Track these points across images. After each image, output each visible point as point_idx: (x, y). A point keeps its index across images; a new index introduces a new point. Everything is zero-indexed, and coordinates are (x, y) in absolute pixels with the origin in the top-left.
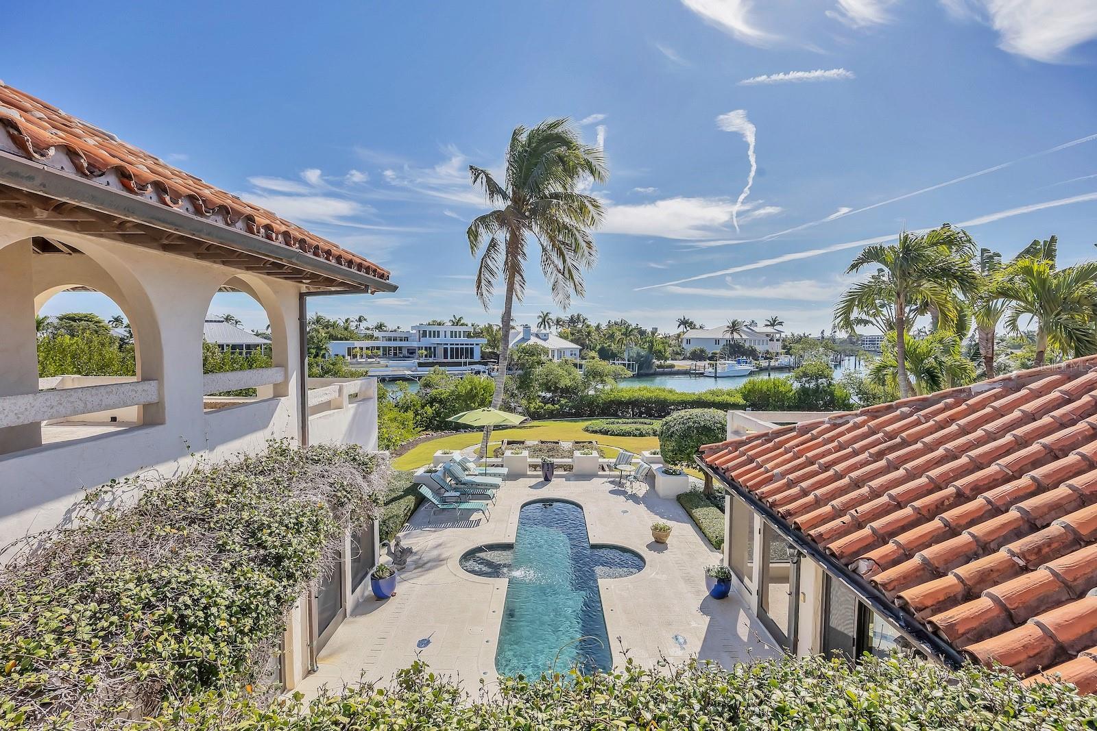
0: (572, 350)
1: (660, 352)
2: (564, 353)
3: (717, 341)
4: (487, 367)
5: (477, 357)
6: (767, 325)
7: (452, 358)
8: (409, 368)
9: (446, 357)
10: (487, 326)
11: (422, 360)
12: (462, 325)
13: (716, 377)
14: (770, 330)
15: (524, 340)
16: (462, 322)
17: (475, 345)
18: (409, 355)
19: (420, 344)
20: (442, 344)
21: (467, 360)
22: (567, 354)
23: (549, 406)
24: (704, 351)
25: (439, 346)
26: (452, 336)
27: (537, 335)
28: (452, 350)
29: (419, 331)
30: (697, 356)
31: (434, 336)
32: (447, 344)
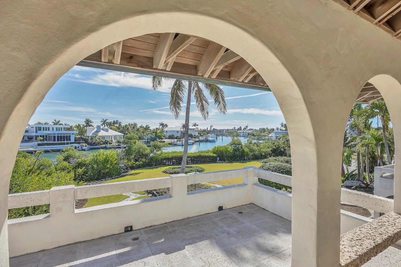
0: (120, 136)
1: (160, 136)
2: (116, 137)
3: (178, 132)
4: (80, 145)
5: (72, 140)
6: (193, 126)
7: (58, 140)
8: (32, 147)
9: (54, 140)
11: (40, 142)
12: (60, 124)
15: (97, 132)
16: (60, 123)
17: (71, 134)
18: (28, 140)
19: (37, 134)
20: (52, 134)
21: (68, 142)
22: (118, 138)
23: (137, 163)
24: (173, 135)
25: (49, 135)
26: (57, 130)
27: (103, 129)
28: (58, 137)
29: (36, 127)
30: (171, 137)
31: (46, 130)
32: (55, 134)
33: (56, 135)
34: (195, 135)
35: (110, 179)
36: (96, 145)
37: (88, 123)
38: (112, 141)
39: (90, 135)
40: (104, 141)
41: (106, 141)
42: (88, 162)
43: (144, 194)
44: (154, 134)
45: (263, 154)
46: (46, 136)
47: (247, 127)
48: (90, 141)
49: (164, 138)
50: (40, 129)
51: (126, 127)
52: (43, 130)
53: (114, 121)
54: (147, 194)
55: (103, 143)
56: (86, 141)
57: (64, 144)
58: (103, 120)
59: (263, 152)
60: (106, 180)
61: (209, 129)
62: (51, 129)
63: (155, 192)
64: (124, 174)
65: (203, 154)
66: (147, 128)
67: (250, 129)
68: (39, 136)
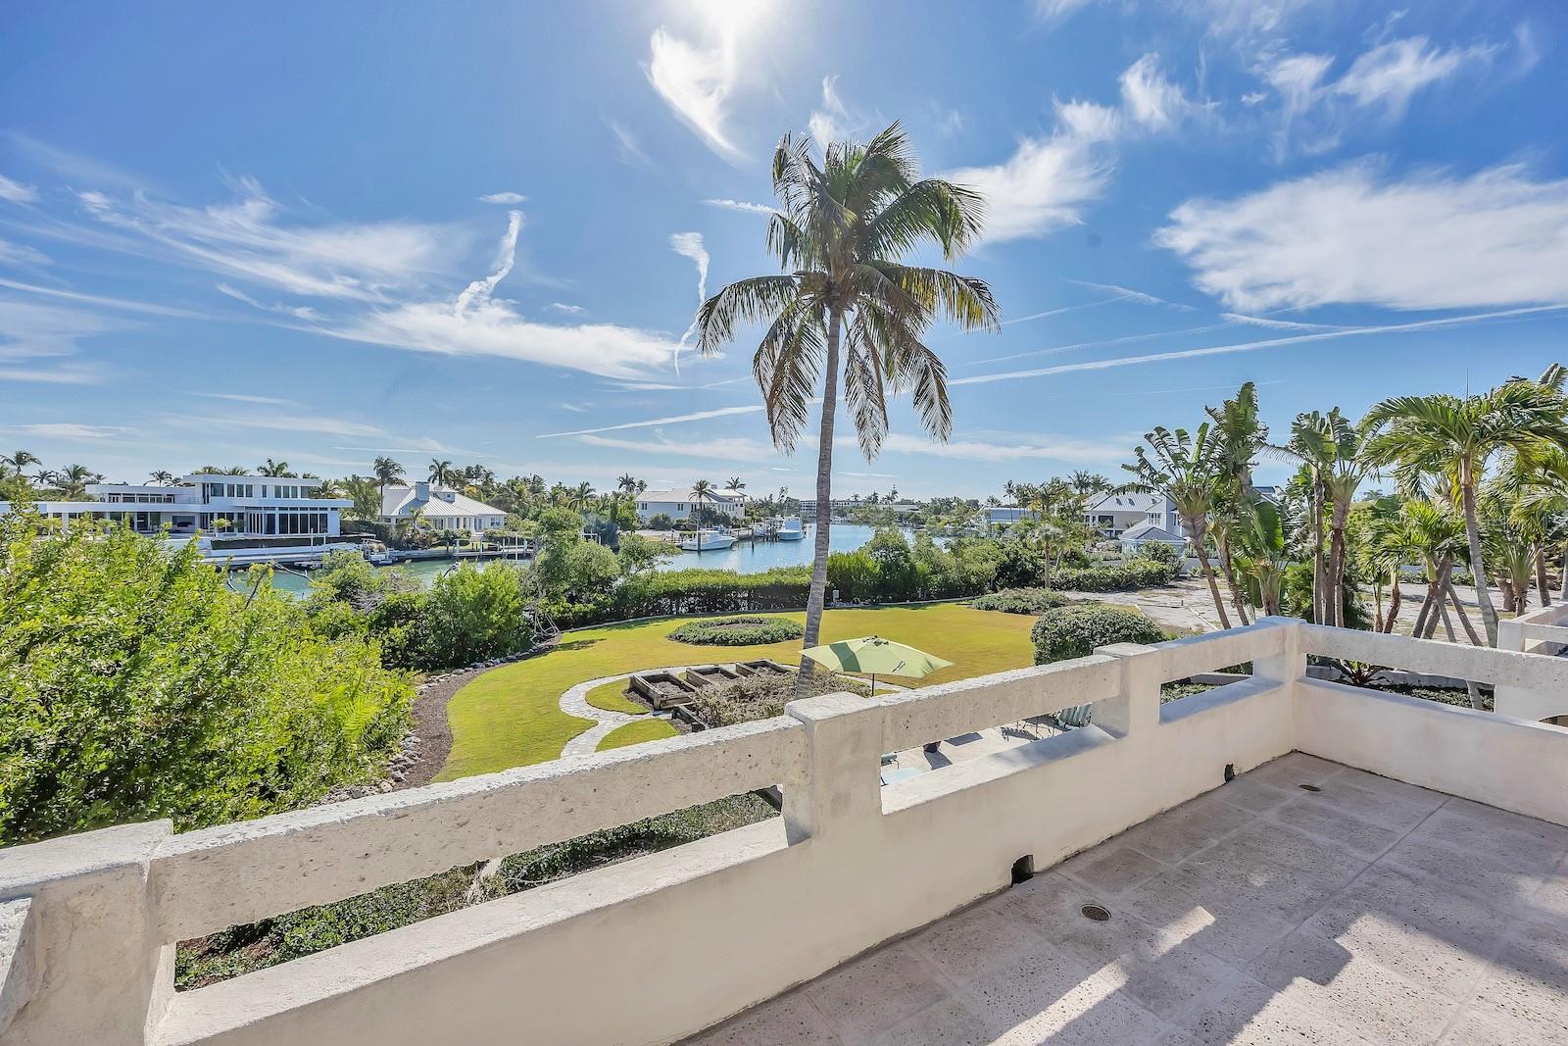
0: (493, 518)
1: (627, 519)
2: (480, 521)
3: (680, 506)
4: (361, 548)
5: (334, 529)
6: (727, 488)
7: (283, 531)
9: (270, 530)
10: (350, 479)
11: (219, 537)
13: (699, 551)
14: (731, 493)
15: (419, 502)
16: (284, 471)
17: (329, 509)
18: (176, 527)
19: (207, 509)
20: (261, 508)
21: (319, 535)
22: (487, 524)
23: (578, 607)
24: (666, 518)
25: (252, 512)
26: (278, 495)
27: (435, 495)
28: (283, 518)
29: (204, 485)
30: (659, 524)
31: (240, 495)
32: (274, 508)
33: (277, 513)
34: (735, 519)
35: (501, 662)
36: (415, 548)
37: (386, 471)
38: (468, 534)
39: (395, 513)
40: (442, 533)
41: (447, 533)
42: (420, 604)
43: (642, 711)
44: (608, 512)
45: (973, 580)
46: (241, 516)
47: (895, 493)
48: (394, 533)
49: (638, 525)
50: (217, 490)
51: (512, 489)
52: (231, 494)
53: (469, 469)
54: (652, 712)
55: (438, 539)
56: (381, 533)
57: (306, 542)
58: (434, 464)
59: (973, 574)
60: (487, 666)
61: (775, 500)
62: (257, 491)
63: (682, 706)
64: (540, 645)
65: (787, 580)
66: (583, 493)
67: (903, 502)
68: (216, 516)
